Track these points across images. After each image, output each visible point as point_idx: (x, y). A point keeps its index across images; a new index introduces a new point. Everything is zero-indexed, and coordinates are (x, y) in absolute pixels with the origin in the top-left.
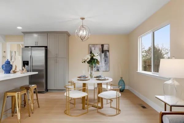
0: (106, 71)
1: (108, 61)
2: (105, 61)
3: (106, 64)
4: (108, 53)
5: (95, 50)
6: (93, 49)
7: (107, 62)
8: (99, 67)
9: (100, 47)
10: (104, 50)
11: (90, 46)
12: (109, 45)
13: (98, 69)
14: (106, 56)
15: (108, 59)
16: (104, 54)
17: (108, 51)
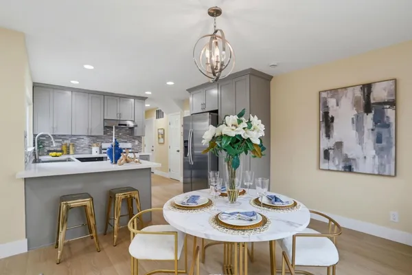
0: (379, 175)
1: (389, 142)
2: (379, 140)
3: (382, 149)
4: (390, 112)
5: (337, 105)
6: (332, 102)
7: (384, 143)
8: (354, 160)
9: (359, 93)
10: (372, 101)
11: (324, 95)
12: (395, 80)
13: (348, 164)
14: (380, 121)
15: (390, 132)
16: (371, 116)
17: (393, 104)
